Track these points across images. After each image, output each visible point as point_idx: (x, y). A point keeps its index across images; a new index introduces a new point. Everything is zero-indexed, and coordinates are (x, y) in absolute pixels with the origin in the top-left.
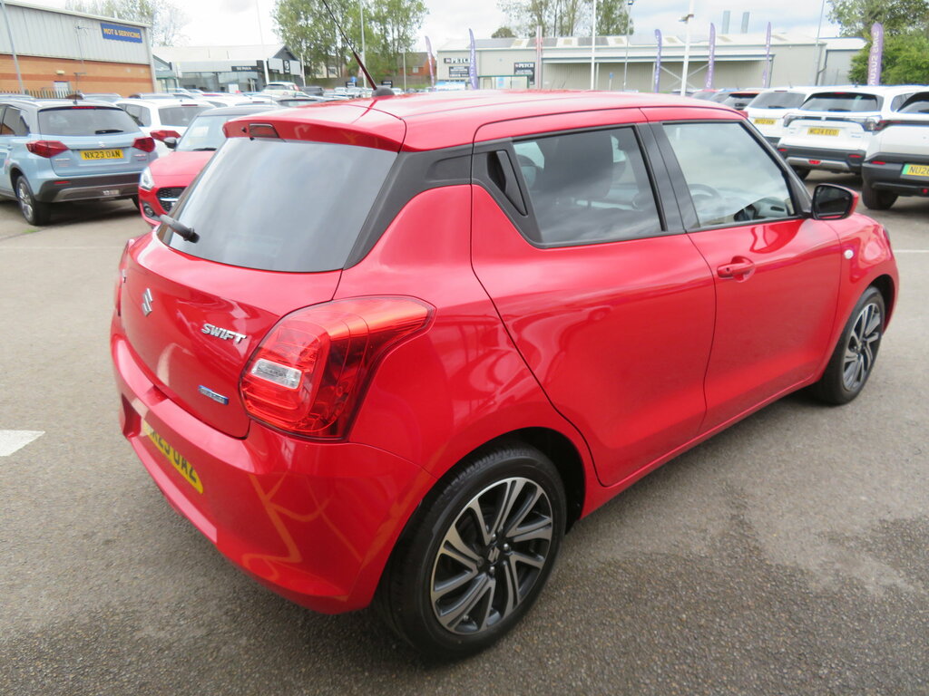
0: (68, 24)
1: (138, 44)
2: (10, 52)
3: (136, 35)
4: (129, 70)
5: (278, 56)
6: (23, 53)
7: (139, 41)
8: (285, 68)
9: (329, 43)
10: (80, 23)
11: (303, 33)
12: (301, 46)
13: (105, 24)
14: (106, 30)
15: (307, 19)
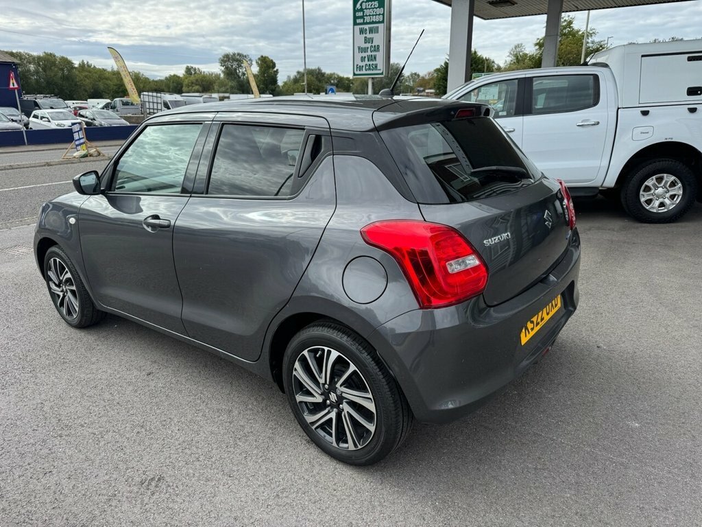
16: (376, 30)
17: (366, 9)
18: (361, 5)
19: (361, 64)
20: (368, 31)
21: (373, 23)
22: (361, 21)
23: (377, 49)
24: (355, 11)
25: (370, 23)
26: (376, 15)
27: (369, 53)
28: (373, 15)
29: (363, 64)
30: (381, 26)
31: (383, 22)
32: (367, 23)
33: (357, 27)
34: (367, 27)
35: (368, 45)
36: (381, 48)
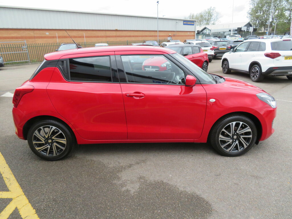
0: (174, 22)
1: (193, 26)
2: (157, 30)
3: (193, 23)
4: (188, 33)
5: (245, 26)
6: (160, 30)
7: (193, 25)
8: (247, 30)
9: (266, 20)
10: (177, 21)
11: (257, 18)
12: (256, 22)
13: (184, 21)
14: (184, 23)
15: (260, 13)
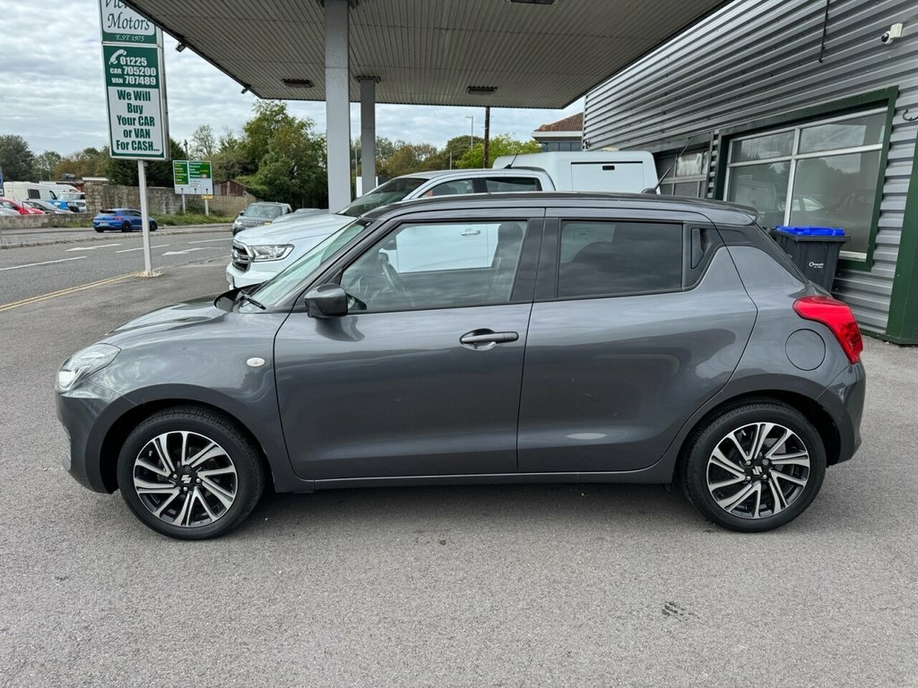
16: (147, 97)
17: (126, 65)
18: (118, 58)
19: (125, 140)
20: (133, 96)
21: (140, 85)
22: (121, 81)
23: (151, 121)
24: (108, 66)
25: (134, 86)
26: (145, 76)
27: (137, 126)
28: (139, 76)
29: (129, 140)
30: (153, 92)
31: (157, 86)
32: (129, 85)
33: (113, 90)
34: (128, 90)
35: (136, 116)
36: (157, 121)
